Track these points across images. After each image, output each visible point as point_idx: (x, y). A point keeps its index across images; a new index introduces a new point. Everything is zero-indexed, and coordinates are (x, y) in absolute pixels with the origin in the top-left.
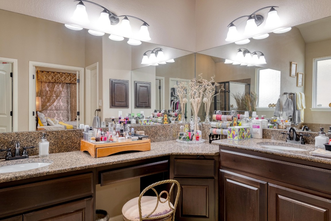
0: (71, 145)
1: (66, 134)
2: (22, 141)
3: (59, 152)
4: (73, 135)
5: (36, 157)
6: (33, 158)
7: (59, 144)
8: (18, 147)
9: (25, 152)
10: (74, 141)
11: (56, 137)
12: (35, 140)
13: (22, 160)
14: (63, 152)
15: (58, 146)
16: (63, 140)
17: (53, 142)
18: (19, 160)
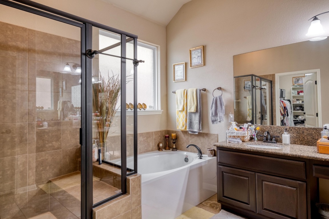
0: (312, 141)
1: (307, 131)
2: (274, 132)
3: (301, 144)
4: (313, 132)
5: (280, 144)
6: (279, 144)
7: (301, 138)
8: (265, 134)
9: (274, 139)
10: (314, 137)
11: (297, 132)
12: (282, 132)
13: (270, 144)
14: (304, 145)
15: (300, 139)
16: (304, 135)
17: (295, 135)
18: (270, 143)
